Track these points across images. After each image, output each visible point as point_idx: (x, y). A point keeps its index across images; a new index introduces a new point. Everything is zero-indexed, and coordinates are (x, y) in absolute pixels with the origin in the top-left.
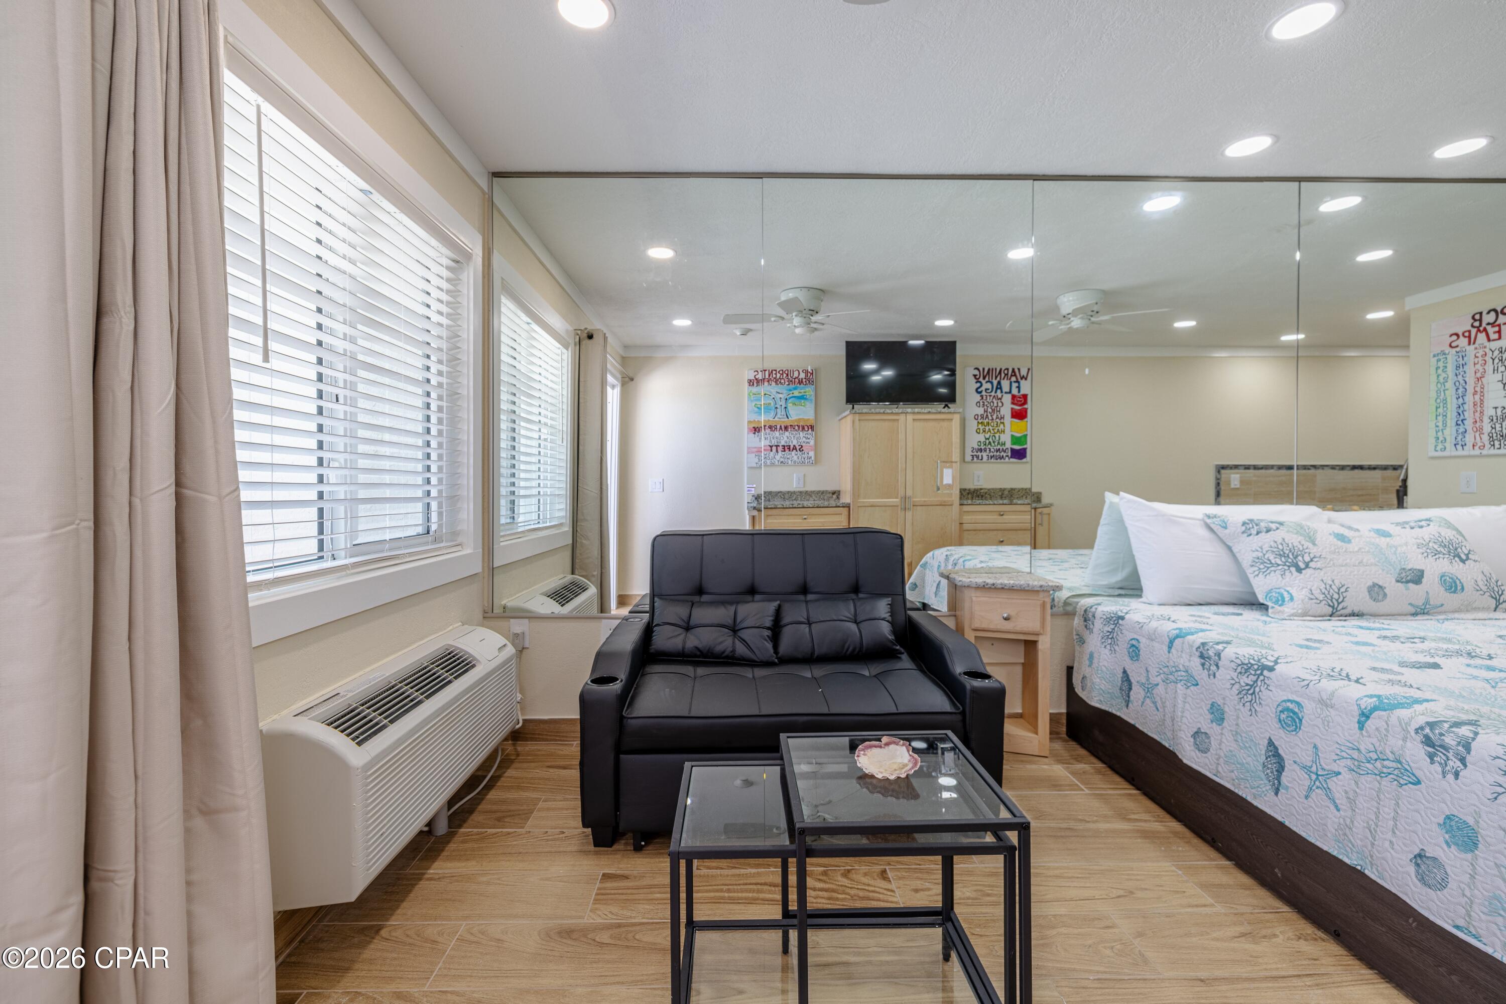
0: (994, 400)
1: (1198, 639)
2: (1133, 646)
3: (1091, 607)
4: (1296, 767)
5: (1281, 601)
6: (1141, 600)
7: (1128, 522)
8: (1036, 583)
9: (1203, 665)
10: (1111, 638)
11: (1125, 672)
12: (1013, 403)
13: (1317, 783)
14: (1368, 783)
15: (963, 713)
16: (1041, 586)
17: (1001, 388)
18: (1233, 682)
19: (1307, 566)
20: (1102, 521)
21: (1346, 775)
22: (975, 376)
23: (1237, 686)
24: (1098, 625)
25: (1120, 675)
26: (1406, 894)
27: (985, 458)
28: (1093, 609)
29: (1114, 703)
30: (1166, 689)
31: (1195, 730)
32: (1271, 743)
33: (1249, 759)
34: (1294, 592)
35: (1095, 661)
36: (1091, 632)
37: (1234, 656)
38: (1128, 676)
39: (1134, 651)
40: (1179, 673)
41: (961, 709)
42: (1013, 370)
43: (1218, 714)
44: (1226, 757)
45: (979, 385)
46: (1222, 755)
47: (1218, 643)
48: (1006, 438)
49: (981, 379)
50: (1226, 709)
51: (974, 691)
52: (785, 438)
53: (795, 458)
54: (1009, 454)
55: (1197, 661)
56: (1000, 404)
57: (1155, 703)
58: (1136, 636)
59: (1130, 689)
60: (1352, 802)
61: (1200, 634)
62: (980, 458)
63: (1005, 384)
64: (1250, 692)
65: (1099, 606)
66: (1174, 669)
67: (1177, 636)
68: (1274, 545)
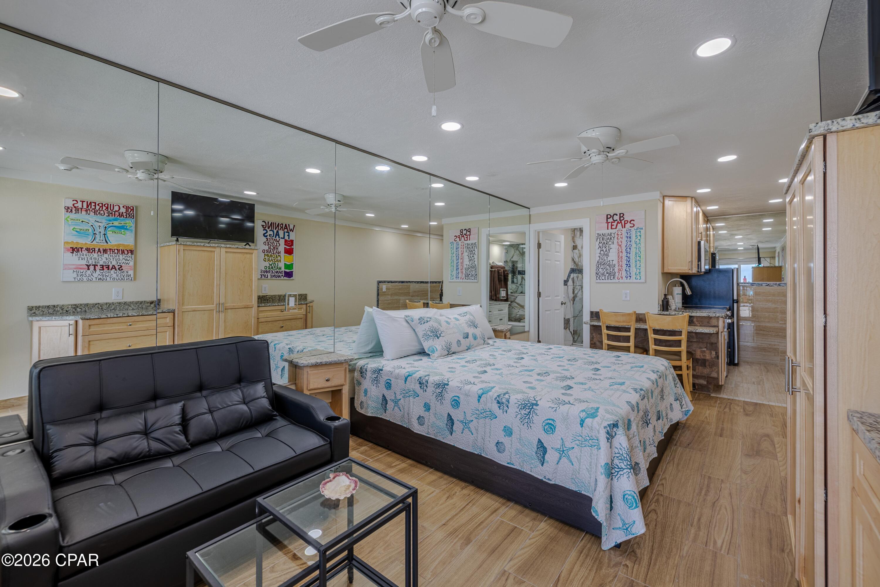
0: (275, 242)
1: (417, 375)
2: (388, 383)
3: (363, 365)
4: (458, 422)
5: (433, 351)
6: (384, 358)
7: (377, 321)
9: (421, 387)
10: (376, 380)
11: (384, 396)
12: (285, 245)
13: (466, 426)
14: (482, 421)
17: (279, 235)
18: (434, 392)
19: (440, 336)
21: (475, 420)
22: (263, 226)
23: (435, 394)
24: (368, 375)
25: (381, 397)
26: (494, 458)
27: (269, 277)
28: (365, 367)
29: (379, 412)
30: (404, 401)
31: (418, 416)
32: (449, 415)
33: (441, 424)
34: (437, 347)
35: (369, 393)
36: (365, 378)
37: (433, 381)
38: (385, 397)
39: (388, 385)
40: (411, 392)
41: (329, 441)
42: (286, 225)
43: (427, 407)
44: (432, 424)
45: (265, 231)
46: (430, 424)
47: (425, 376)
48: (282, 265)
49: (267, 228)
50: (431, 405)
52: (103, 259)
53: (114, 276)
54: (283, 274)
55: (418, 386)
56: (278, 245)
57: (399, 408)
58: (388, 378)
59: (387, 403)
60: (477, 430)
61: (417, 373)
62: (266, 276)
63: (281, 233)
64: (441, 395)
66: (408, 391)
67: (408, 376)
68: (430, 328)
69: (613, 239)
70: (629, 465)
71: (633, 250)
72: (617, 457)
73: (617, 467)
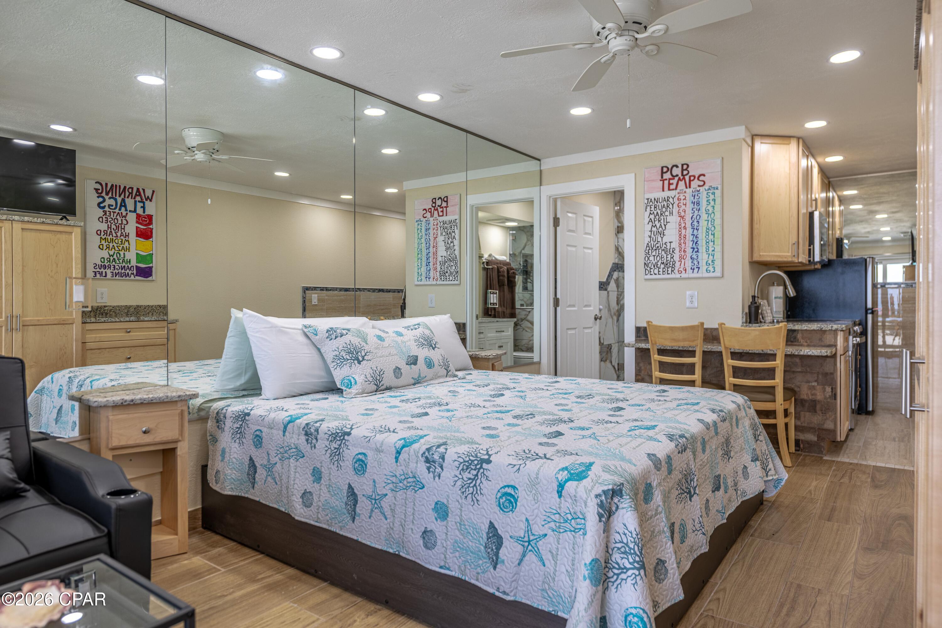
0: (118, 217)
1: (303, 421)
2: (257, 436)
3: (222, 409)
4: (364, 498)
5: (349, 386)
6: (260, 397)
7: (250, 333)
8: (174, 394)
9: (307, 440)
10: (239, 433)
11: (251, 459)
12: (137, 222)
13: (376, 506)
14: (400, 495)
15: (109, 535)
16: (179, 396)
17: (125, 206)
18: (326, 449)
19: (363, 359)
20: (229, 334)
21: (390, 494)
22: (97, 190)
23: (329, 451)
24: (229, 423)
25: (247, 462)
26: (419, 559)
27: (109, 275)
28: (224, 411)
29: (243, 487)
30: (282, 465)
31: (303, 492)
32: (350, 487)
33: (337, 503)
34: (356, 378)
35: (227, 455)
36: (223, 430)
37: (327, 429)
38: (253, 462)
39: (258, 440)
40: (291, 451)
41: (106, 530)
42: (138, 189)
43: (317, 475)
44: (323, 505)
45: (101, 200)
46: (321, 505)
47: (316, 422)
48: (131, 256)
49: (104, 194)
50: (323, 470)
51: (120, 509)
54: (135, 272)
55: (303, 438)
56: (125, 222)
57: (274, 479)
58: (259, 428)
59: (256, 472)
60: (393, 511)
61: (305, 417)
62: (104, 275)
63: (130, 203)
64: (337, 453)
65: (229, 408)
66: (287, 448)
67: (290, 422)
68: (345, 345)
69: (671, 206)
70: (638, 562)
71: (703, 224)
72: (619, 549)
73: (617, 566)
